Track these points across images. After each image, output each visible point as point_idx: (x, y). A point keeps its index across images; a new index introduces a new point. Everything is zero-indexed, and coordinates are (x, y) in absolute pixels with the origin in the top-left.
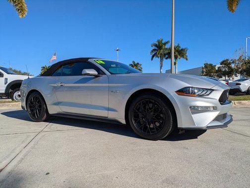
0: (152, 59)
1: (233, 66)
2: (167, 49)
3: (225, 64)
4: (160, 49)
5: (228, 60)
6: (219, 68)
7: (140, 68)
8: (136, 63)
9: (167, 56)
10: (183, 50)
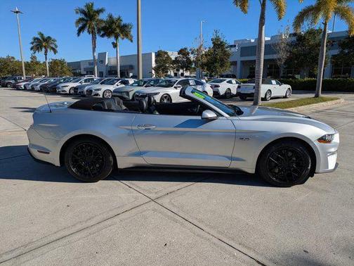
0: (79, 34)
1: (192, 57)
2: (102, 21)
3: (184, 54)
4: (91, 20)
5: (186, 49)
6: (176, 58)
7: (53, 46)
8: (46, 36)
9: (102, 33)
10: (125, 26)
